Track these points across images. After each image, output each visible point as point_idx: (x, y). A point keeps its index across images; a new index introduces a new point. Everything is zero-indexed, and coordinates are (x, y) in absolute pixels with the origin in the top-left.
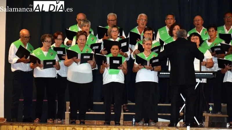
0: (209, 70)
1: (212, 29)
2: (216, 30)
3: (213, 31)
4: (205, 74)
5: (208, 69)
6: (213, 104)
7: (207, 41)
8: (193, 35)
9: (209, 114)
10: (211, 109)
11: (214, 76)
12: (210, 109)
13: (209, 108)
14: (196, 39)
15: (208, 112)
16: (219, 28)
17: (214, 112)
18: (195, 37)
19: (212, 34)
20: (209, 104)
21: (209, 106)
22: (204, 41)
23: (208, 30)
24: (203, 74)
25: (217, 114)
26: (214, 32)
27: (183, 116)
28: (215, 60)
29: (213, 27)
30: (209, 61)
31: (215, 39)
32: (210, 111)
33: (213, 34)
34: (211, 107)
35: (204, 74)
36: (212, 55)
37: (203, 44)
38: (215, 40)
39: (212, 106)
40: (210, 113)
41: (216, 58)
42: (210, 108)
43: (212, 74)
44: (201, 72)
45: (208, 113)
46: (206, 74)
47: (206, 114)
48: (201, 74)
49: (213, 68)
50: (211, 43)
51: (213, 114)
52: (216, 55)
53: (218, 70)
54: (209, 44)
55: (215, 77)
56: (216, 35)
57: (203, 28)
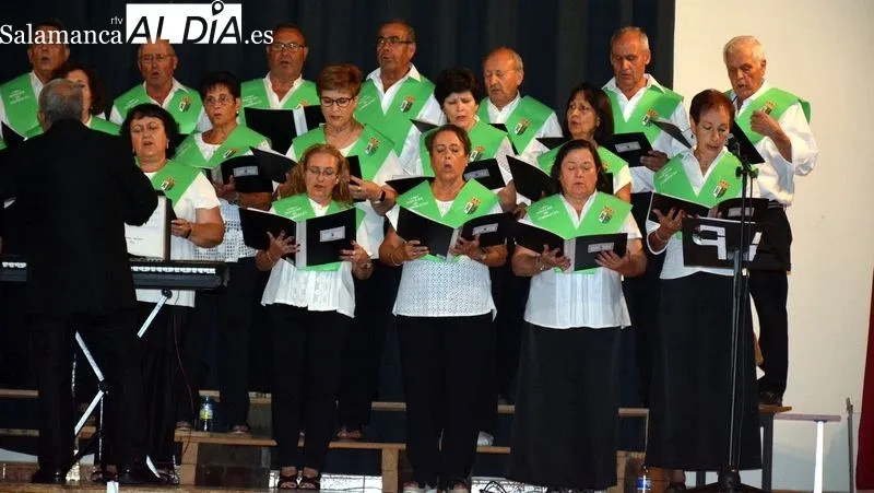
0: (204, 254)
1: (220, 92)
2: (236, 93)
3: (222, 99)
4: (183, 270)
5: (203, 251)
6: (215, 394)
7: (199, 138)
8: (137, 115)
9: (200, 434)
10: (207, 412)
11: (223, 281)
12: (202, 413)
13: (199, 408)
14: (151, 128)
15: (196, 424)
16: (246, 88)
17: (219, 424)
18: (146, 121)
19: (219, 111)
20: (202, 393)
21: (200, 402)
22: (186, 136)
23: (203, 97)
24: (177, 270)
25: (232, 434)
26: (229, 103)
27: (95, 438)
28: (231, 214)
29: (225, 82)
30: (205, 219)
31: (232, 130)
32: (203, 422)
33: (224, 110)
34: (207, 407)
35: (181, 273)
36: (220, 195)
37: (182, 151)
38: (232, 134)
39: (211, 401)
40: (203, 430)
41: (235, 208)
42: (203, 407)
43: (212, 271)
44: (168, 262)
45: (197, 430)
46: (188, 270)
47: (184, 434)
48: (171, 269)
49: (221, 248)
50: (217, 147)
51: (215, 434)
52: (237, 194)
53: (242, 256)
54: (208, 151)
55: (225, 284)
56: (237, 115)
57: (177, 86)
